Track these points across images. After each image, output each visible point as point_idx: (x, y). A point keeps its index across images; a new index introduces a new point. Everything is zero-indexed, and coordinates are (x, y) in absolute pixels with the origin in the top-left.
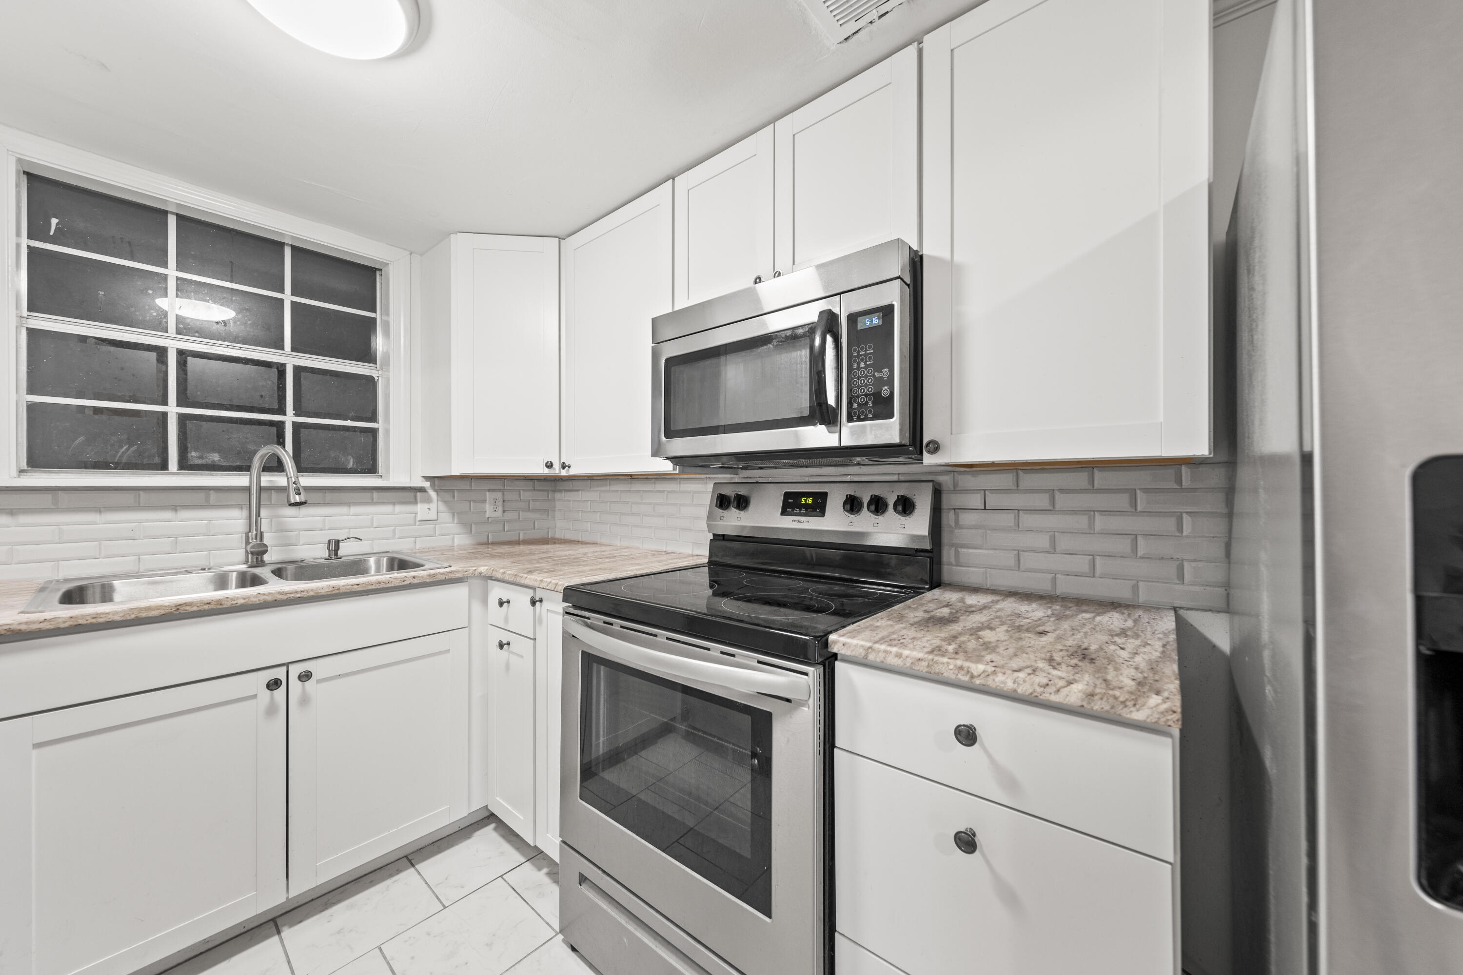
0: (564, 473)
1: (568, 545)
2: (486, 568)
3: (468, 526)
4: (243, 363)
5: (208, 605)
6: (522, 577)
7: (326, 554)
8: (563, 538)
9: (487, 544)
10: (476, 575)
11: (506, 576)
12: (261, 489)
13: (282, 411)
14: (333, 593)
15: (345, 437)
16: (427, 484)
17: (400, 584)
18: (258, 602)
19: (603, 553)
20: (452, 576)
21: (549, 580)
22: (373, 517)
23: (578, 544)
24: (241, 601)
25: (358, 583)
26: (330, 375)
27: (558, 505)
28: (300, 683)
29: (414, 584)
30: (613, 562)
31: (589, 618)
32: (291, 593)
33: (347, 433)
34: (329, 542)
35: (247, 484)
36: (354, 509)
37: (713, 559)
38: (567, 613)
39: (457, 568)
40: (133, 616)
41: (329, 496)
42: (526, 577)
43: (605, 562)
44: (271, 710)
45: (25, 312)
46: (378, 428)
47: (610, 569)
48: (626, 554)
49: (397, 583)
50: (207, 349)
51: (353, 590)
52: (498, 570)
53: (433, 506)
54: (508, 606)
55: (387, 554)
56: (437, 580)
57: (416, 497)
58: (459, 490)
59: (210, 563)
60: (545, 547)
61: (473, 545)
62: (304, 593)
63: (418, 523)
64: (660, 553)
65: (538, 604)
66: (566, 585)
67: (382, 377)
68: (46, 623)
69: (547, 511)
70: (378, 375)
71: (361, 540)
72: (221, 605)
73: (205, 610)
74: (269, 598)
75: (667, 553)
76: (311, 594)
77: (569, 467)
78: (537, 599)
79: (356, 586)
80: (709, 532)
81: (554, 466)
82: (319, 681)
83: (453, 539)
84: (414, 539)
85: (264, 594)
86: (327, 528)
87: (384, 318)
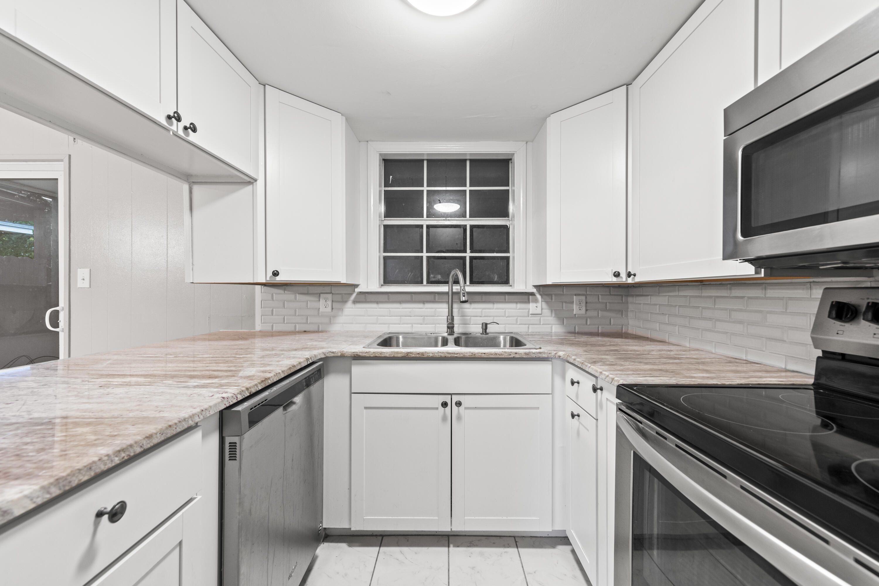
0: (630, 281)
1: (636, 341)
2: (563, 353)
3: (561, 320)
4: (450, 228)
5: (419, 355)
6: (586, 366)
7: (481, 330)
8: (634, 333)
9: (574, 333)
10: (557, 357)
11: (576, 362)
12: (453, 293)
13: (465, 251)
14: (472, 357)
15: (493, 263)
16: (534, 290)
17: (508, 357)
18: (438, 357)
19: (669, 353)
20: (540, 355)
21: (607, 373)
22: (505, 311)
23: (647, 340)
24: (431, 355)
25: (484, 352)
26: (486, 228)
27: (631, 307)
28: (457, 407)
29: (516, 358)
30: (677, 363)
31: (641, 423)
32: (452, 354)
33: (494, 261)
34: (482, 323)
35: (448, 291)
36: (497, 306)
37: (823, 381)
38: (620, 409)
39: (546, 349)
40: (392, 356)
41: (484, 298)
42: (590, 367)
43: (669, 363)
44: (444, 419)
45: (383, 219)
46: (510, 256)
47: (672, 372)
48: (694, 357)
49: (506, 356)
50: (437, 223)
51: (482, 357)
52: (571, 356)
53: (539, 305)
54: (578, 386)
55: (511, 334)
56: (531, 357)
57: (529, 298)
58: (555, 295)
59: (436, 331)
60: (618, 340)
61: (565, 333)
62: (458, 355)
63: (530, 315)
64: (737, 361)
65: (599, 391)
66: (621, 382)
67: (512, 225)
68: (367, 354)
69: (621, 312)
70: (510, 224)
71: (498, 324)
72: (423, 355)
73: (417, 357)
74: (443, 355)
75: (748, 362)
76: (462, 356)
77: (635, 275)
78: (599, 387)
79: (484, 354)
80: (816, 347)
81: (621, 275)
82: (466, 408)
83: (552, 327)
84: (527, 326)
85: (441, 353)
86: (483, 316)
87: (513, 188)
